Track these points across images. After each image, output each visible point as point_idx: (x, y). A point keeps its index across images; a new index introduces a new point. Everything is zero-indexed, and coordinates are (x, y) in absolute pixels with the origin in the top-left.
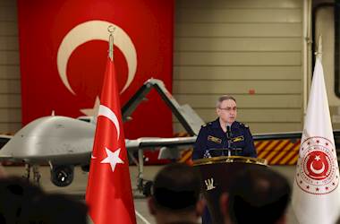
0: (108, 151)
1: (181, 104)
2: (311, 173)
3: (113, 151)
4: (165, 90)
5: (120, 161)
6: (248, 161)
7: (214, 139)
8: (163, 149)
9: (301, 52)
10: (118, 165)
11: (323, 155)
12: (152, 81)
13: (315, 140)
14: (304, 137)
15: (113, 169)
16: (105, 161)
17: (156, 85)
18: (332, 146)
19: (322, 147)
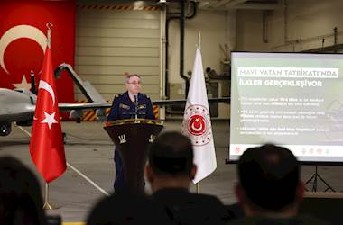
0: (46, 114)
1: (84, 81)
2: (193, 131)
3: (50, 114)
4: (73, 72)
5: (55, 121)
6: (150, 122)
7: (124, 106)
8: (72, 111)
9: (159, 48)
10: (53, 124)
11: (201, 118)
12: (64, 65)
13: (195, 107)
14: (188, 105)
15: (50, 127)
16: (44, 121)
17: (67, 68)
18: (207, 112)
19: (200, 112)
